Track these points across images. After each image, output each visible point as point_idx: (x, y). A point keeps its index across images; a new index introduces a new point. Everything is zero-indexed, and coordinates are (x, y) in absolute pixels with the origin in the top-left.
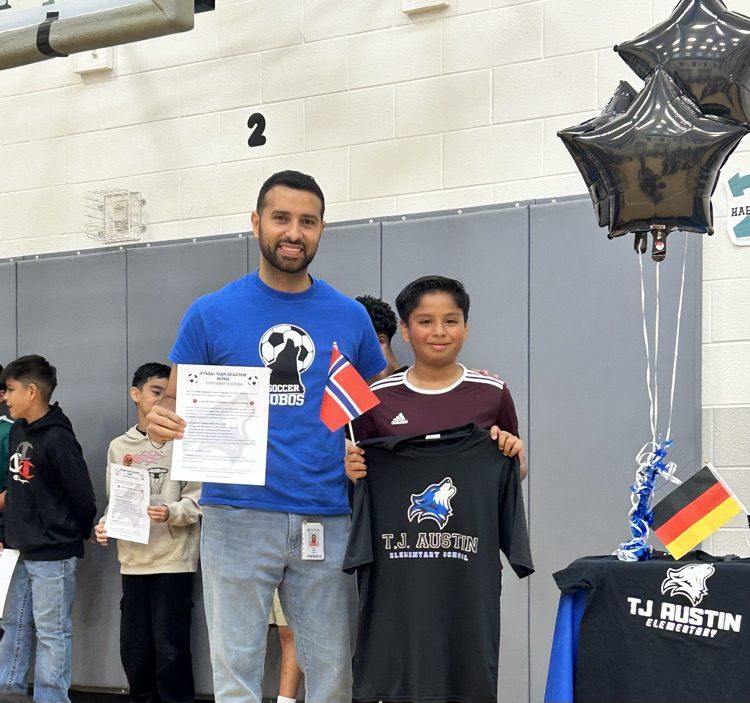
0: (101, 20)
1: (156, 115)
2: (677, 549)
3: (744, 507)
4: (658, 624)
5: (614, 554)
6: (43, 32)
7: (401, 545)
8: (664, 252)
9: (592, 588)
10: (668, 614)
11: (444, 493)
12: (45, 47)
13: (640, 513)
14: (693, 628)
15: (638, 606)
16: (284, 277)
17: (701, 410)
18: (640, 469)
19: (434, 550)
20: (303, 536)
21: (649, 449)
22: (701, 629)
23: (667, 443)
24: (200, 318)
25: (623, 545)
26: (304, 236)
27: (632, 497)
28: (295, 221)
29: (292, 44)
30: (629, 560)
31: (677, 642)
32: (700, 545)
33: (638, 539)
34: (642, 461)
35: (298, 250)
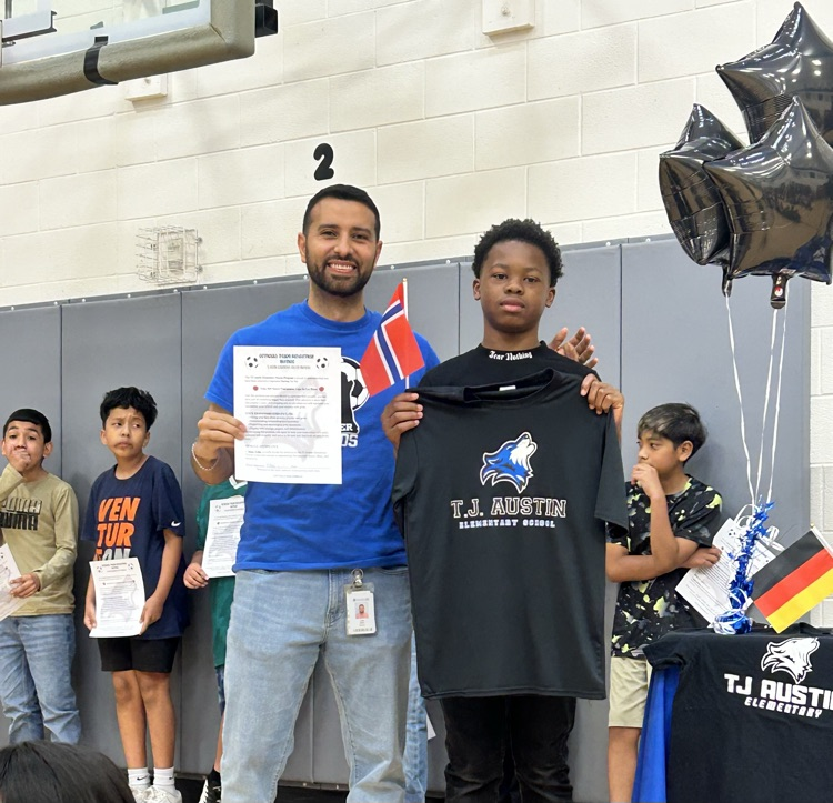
1: (213, 146)
2: (779, 621)
4: (758, 703)
5: (710, 626)
6: (91, 57)
7: (471, 513)
8: (782, 299)
9: (685, 663)
10: (768, 692)
11: (522, 451)
12: (93, 74)
13: (739, 582)
14: (795, 707)
15: (736, 683)
17: (809, 469)
19: (511, 517)
20: (348, 607)
21: (749, 511)
22: (804, 709)
23: (768, 506)
26: (356, 252)
28: (345, 235)
29: (363, 68)
30: (726, 633)
32: (803, 617)
33: (736, 610)
34: (741, 525)
35: (350, 268)
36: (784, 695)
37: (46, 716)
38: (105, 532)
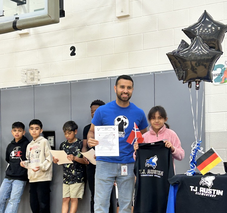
1: (42, 47)
2: (203, 172)
3: (222, 160)
4: (199, 193)
6: (15, 23)
7: (143, 173)
8: (199, 87)
9: (179, 183)
11: (155, 160)
12: (15, 28)
13: (193, 162)
15: (193, 188)
18: (193, 149)
19: (152, 174)
21: (195, 143)
23: (200, 142)
25: (188, 171)
26: (128, 92)
27: (190, 157)
28: (126, 88)
30: (190, 175)
31: (204, 198)
33: (192, 169)
34: (193, 147)
35: (127, 95)
36: (206, 191)
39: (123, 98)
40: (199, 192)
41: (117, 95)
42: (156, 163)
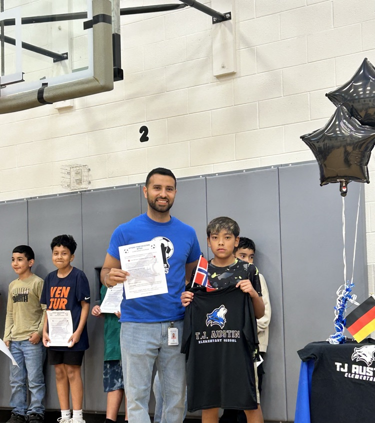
0: (69, 87)
2: (359, 337)
4: (351, 375)
5: (327, 340)
6: (41, 92)
7: (203, 337)
8: (346, 192)
9: (317, 358)
10: (355, 370)
12: (41, 99)
13: (340, 320)
14: (368, 377)
15: (341, 367)
16: (159, 215)
17: (367, 265)
18: (338, 298)
19: (219, 338)
20: (169, 334)
21: (343, 288)
22: (372, 378)
23: (352, 285)
24: (122, 234)
25: (332, 336)
26: (168, 196)
27: (335, 312)
28: (164, 189)
29: (161, 92)
30: (335, 343)
31: (361, 384)
32: (370, 335)
33: (339, 333)
34: (339, 294)
35: (165, 202)
36: (362, 372)
37: (31, 385)
38: (53, 302)
39: (160, 205)
40: (351, 373)
41: (148, 202)
42: (223, 318)
